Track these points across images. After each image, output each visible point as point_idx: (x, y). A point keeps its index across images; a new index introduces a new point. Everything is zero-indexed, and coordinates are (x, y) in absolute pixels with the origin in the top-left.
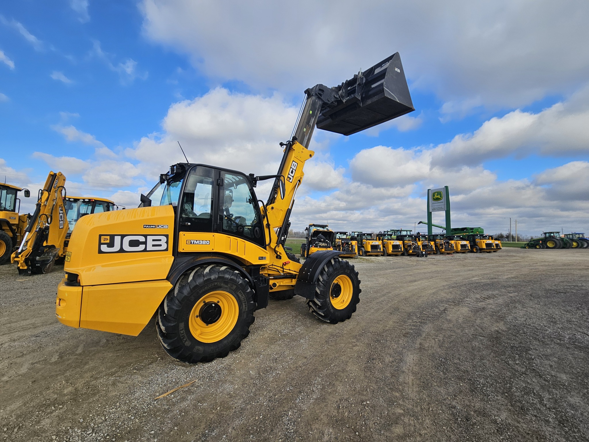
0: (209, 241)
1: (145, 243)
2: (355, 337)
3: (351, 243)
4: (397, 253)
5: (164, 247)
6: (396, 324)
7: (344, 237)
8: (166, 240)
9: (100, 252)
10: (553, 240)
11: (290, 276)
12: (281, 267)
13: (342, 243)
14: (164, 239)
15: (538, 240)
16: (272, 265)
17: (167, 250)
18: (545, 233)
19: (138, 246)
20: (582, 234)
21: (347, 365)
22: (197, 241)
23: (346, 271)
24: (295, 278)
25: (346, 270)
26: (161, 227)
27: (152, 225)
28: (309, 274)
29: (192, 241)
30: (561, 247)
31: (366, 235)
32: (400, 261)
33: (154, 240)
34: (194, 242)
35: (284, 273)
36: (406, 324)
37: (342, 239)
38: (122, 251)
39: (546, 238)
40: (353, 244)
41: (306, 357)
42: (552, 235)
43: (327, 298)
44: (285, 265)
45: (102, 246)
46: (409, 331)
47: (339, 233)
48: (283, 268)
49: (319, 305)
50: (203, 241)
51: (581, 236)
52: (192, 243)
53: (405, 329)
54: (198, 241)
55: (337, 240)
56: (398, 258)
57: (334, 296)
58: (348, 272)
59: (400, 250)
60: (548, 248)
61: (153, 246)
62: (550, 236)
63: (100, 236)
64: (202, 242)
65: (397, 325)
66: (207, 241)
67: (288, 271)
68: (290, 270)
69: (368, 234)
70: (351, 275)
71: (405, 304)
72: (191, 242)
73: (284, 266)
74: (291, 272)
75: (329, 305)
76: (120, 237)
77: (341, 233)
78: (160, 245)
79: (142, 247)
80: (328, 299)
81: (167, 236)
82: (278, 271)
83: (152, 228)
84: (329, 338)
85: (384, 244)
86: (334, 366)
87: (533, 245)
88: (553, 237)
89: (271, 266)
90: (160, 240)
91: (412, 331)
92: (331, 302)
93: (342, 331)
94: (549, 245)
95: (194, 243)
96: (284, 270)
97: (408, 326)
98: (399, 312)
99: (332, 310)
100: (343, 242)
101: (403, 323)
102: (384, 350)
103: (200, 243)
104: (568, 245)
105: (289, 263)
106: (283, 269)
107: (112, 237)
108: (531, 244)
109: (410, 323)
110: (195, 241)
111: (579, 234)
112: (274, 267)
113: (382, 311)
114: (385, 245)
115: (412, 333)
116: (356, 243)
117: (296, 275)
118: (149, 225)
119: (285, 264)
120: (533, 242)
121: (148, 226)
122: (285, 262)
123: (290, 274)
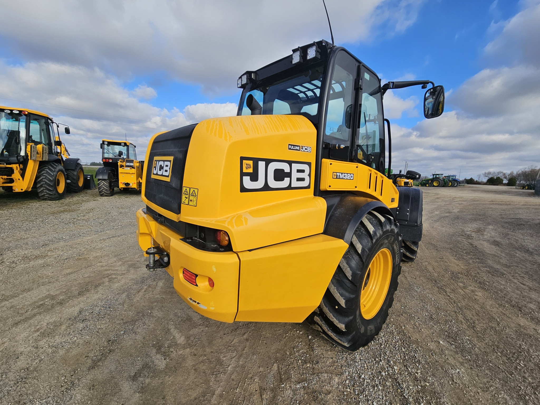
5: (307, 182)
8: (308, 172)
9: (243, 189)
10: (438, 181)
15: (428, 180)
17: (308, 187)
18: (433, 175)
19: (283, 180)
20: (455, 176)
26: (305, 150)
30: (442, 186)
33: (299, 171)
38: (266, 188)
39: (433, 178)
42: (438, 176)
45: (244, 177)
51: (454, 177)
60: (434, 186)
61: (297, 179)
62: (436, 177)
78: (304, 179)
79: (286, 182)
87: (425, 183)
88: (438, 178)
90: (304, 171)
94: (435, 184)
104: (447, 184)
107: (256, 163)
108: (423, 183)
111: (453, 176)
120: (425, 182)
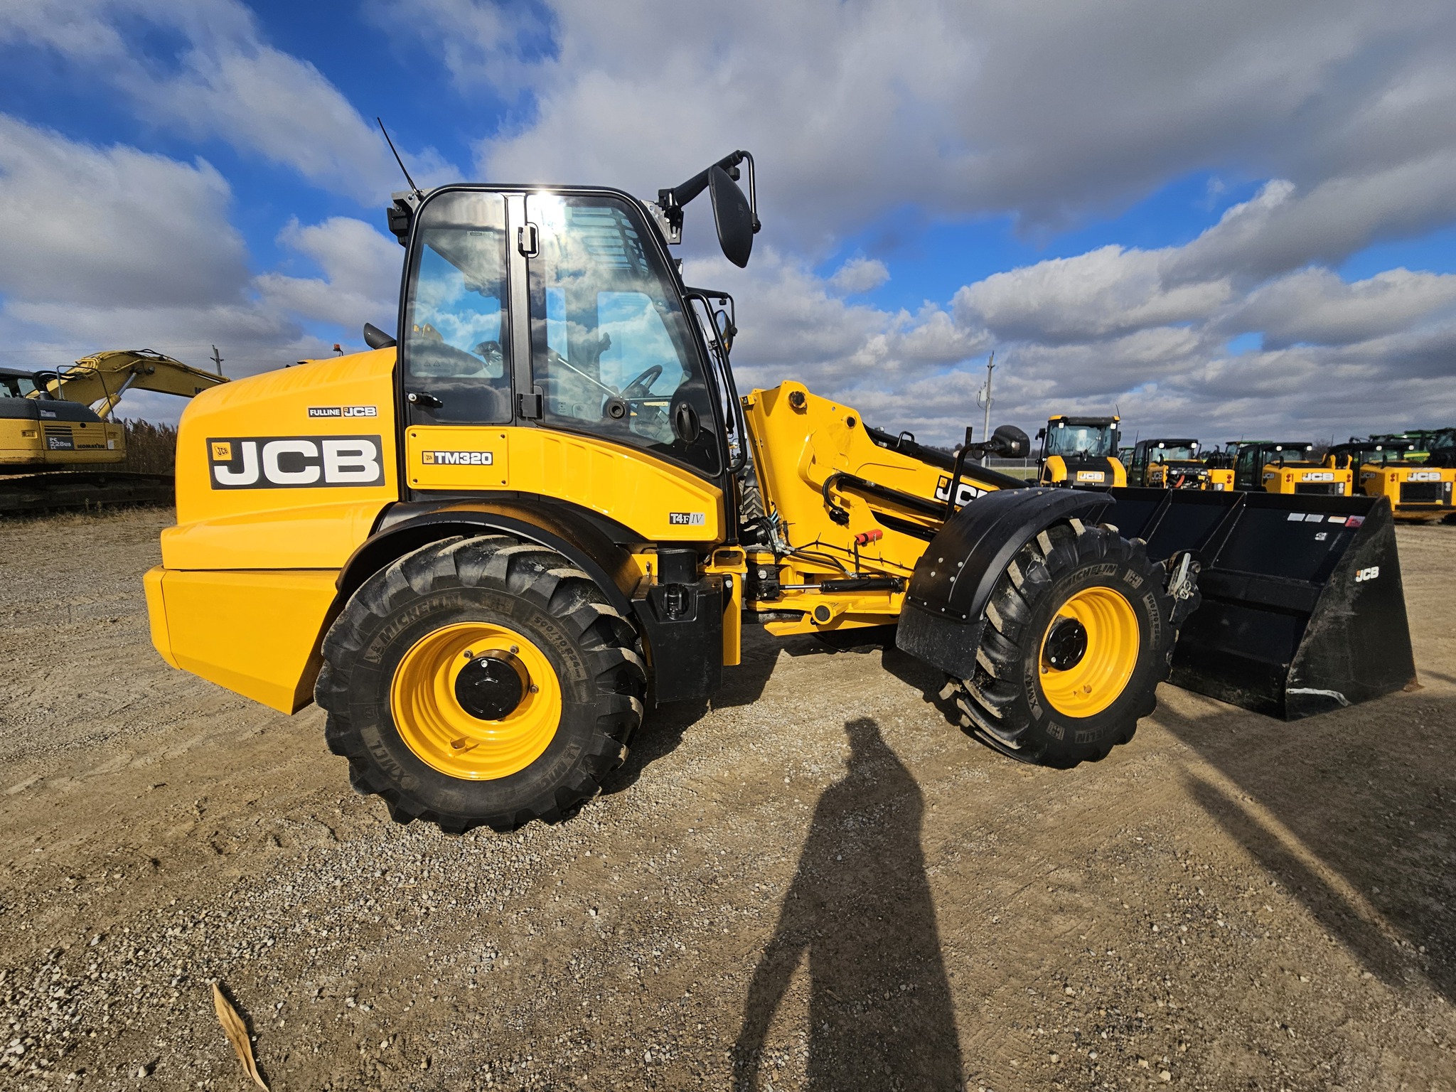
0: (489, 455)
1: (318, 461)
2: (1084, 856)
3: (1210, 478)
4: (1425, 513)
5: (372, 473)
6: (1341, 838)
7: (1183, 455)
8: (374, 454)
11: (885, 584)
12: (849, 551)
13: (1169, 475)
14: (369, 449)
16: (817, 543)
17: (380, 482)
19: (302, 470)
21: (975, 1009)
22: (452, 454)
23: (1127, 578)
24: (899, 590)
25: (1130, 573)
26: (356, 414)
27: (332, 409)
28: (952, 579)
29: (440, 455)
31: (1279, 448)
32: (1433, 542)
33: (341, 453)
34: (444, 458)
35: (862, 570)
36: (1405, 852)
37: (1173, 464)
40: (1213, 481)
41: (823, 904)
43: (1029, 656)
44: (864, 544)
46: (1422, 901)
47: (1162, 445)
48: (856, 553)
49: (988, 675)
50: (473, 455)
52: (440, 461)
53: (1393, 883)
54: (456, 455)
55: (1152, 468)
56: (1424, 533)
57: (1054, 660)
58: (1136, 585)
59: (1439, 502)
61: (343, 469)
63: (210, 441)
64: (468, 458)
65: (1345, 845)
66: (484, 455)
67: (877, 566)
68: (881, 560)
69: (1286, 447)
70: (1145, 599)
71: (1423, 738)
72: (436, 458)
73: (860, 547)
74: (887, 568)
75: (1029, 684)
76: (253, 444)
77: (1170, 445)
78: (361, 468)
79: (311, 474)
80: (1029, 663)
81: (376, 440)
82: (839, 565)
83: (333, 416)
84: (964, 835)
85: (1364, 481)
86: (912, 994)
89: (813, 548)
90: (359, 453)
91: (1438, 907)
92: (1039, 679)
93: (1040, 816)
95: (444, 462)
96: (861, 561)
97: (1415, 864)
98: (1374, 775)
99: (1037, 711)
100: (1174, 472)
101: (1383, 841)
102: (1219, 986)
103: (462, 461)
105: (880, 536)
106: (857, 556)
107: (236, 443)
109: (1430, 852)
110: (448, 455)
112: (822, 549)
113: (1276, 752)
114: (1365, 485)
115: (1437, 915)
116: (1229, 477)
117: (903, 579)
118: (322, 409)
119: (864, 540)
121: (320, 412)
122: (864, 535)
123: (882, 577)
